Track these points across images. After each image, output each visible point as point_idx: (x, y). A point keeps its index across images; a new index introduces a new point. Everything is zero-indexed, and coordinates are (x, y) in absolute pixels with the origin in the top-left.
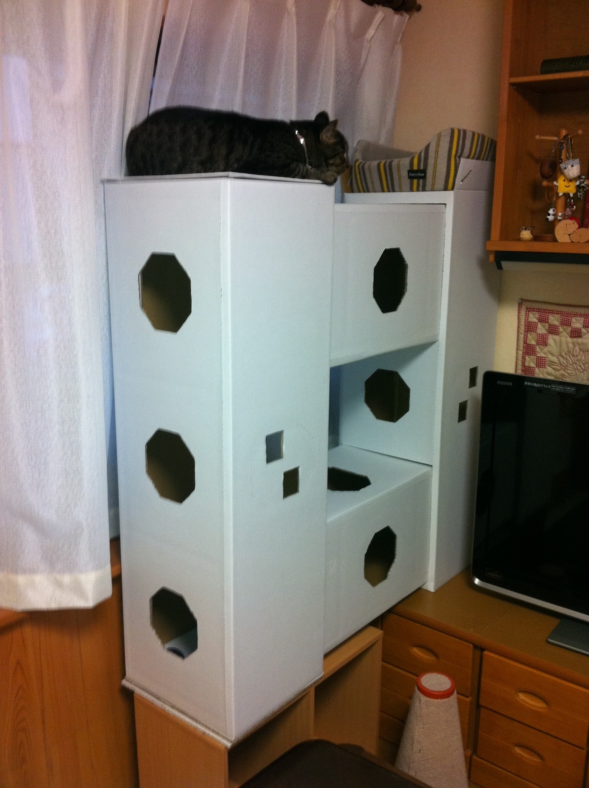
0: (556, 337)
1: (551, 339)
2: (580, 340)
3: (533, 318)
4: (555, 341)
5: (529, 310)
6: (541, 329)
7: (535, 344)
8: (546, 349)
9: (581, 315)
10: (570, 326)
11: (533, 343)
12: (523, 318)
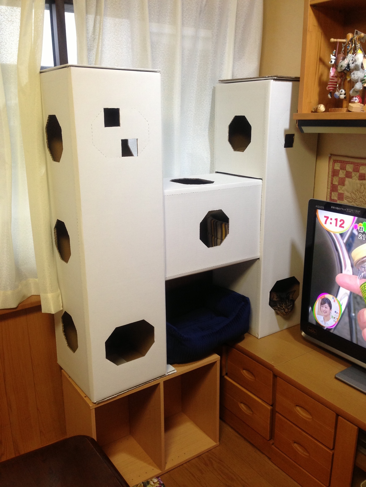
0: (350, 180)
1: (347, 181)
2: (364, 182)
4: (349, 182)
5: (335, 161)
6: (342, 174)
7: (337, 184)
8: (344, 188)
9: (365, 165)
10: (359, 172)
11: (336, 183)
12: (331, 167)
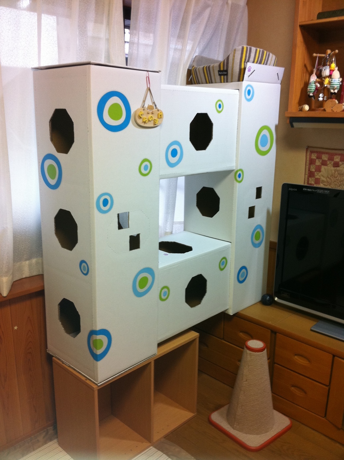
0: (326, 167)
1: (323, 168)
2: (338, 168)
3: (314, 156)
4: (325, 169)
5: (312, 152)
6: (318, 163)
8: (320, 174)
9: (339, 155)
10: (333, 160)
11: (313, 170)
12: (308, 157)
